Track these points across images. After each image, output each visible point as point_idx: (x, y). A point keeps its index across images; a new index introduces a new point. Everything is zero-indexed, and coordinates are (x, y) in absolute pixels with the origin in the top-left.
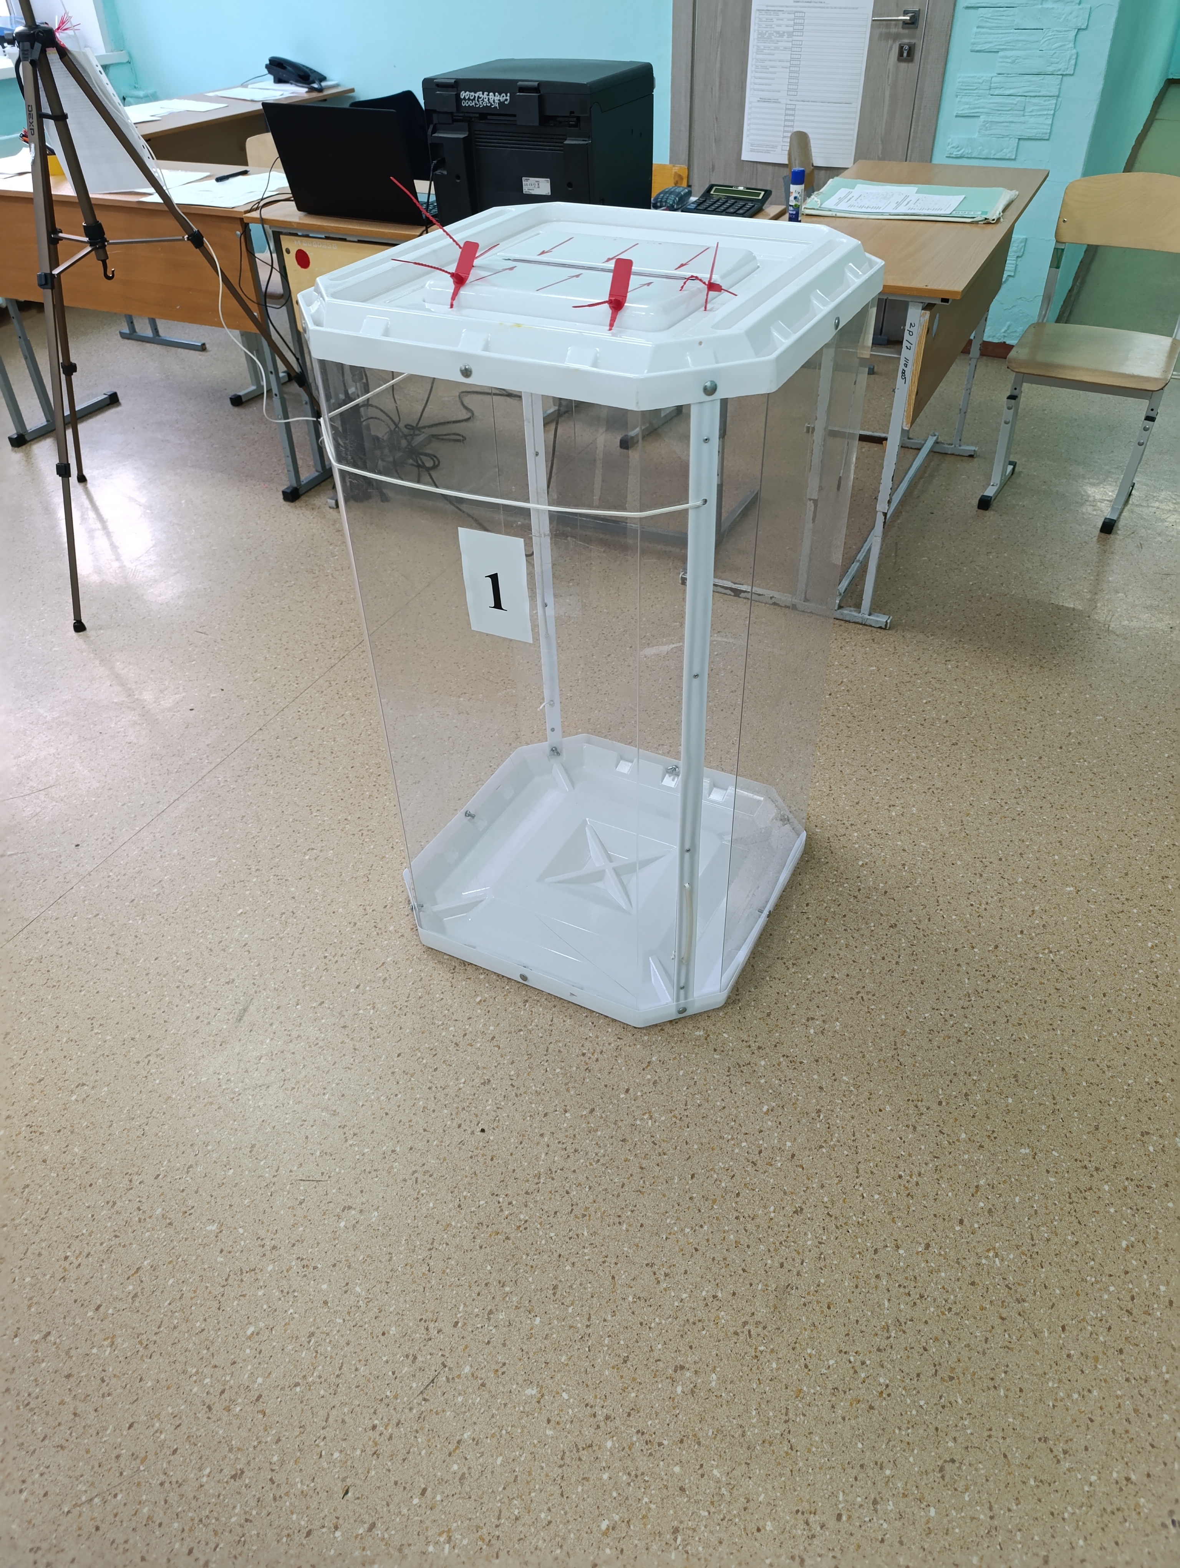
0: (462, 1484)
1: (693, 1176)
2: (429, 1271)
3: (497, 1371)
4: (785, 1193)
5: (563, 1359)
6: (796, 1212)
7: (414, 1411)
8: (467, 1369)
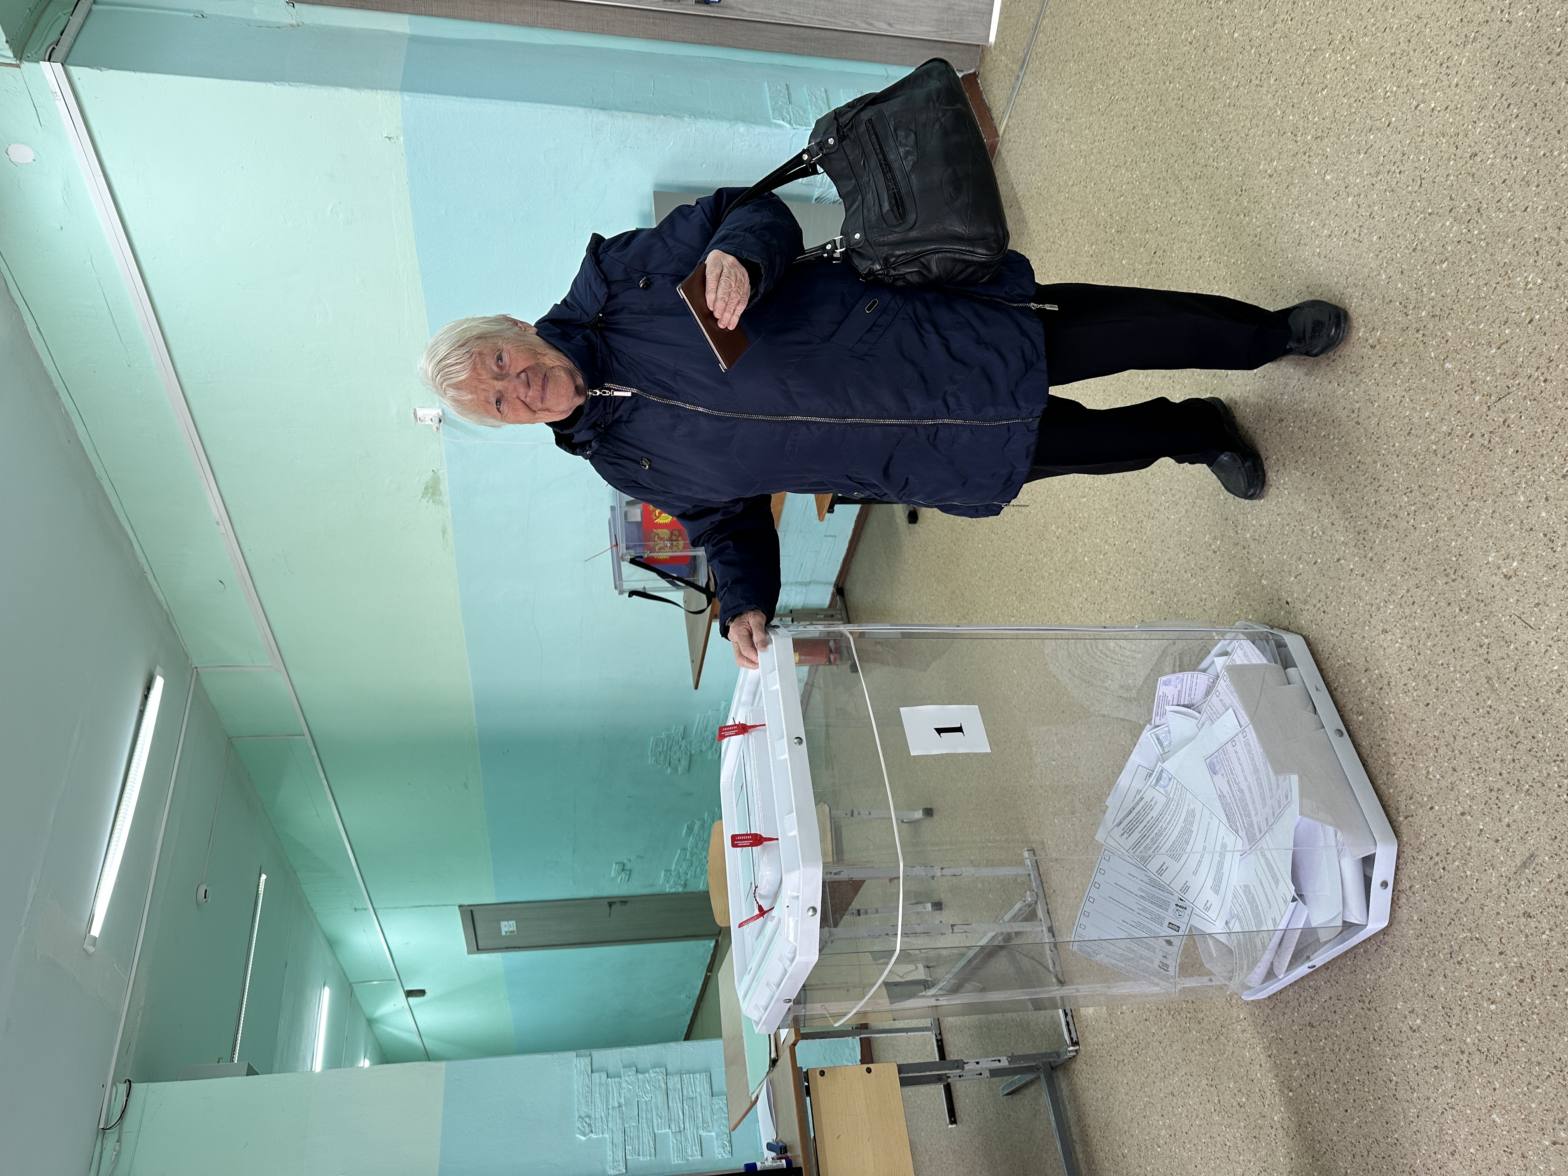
0: (1507, 319)
1: (1428, 705)
2: (1473, 488)
3: (1461, 389)
4: (1385, 649)
5: (1424, 380)
6: (1387, 632)
7: (1517, 382)
8: (1477, 398)
